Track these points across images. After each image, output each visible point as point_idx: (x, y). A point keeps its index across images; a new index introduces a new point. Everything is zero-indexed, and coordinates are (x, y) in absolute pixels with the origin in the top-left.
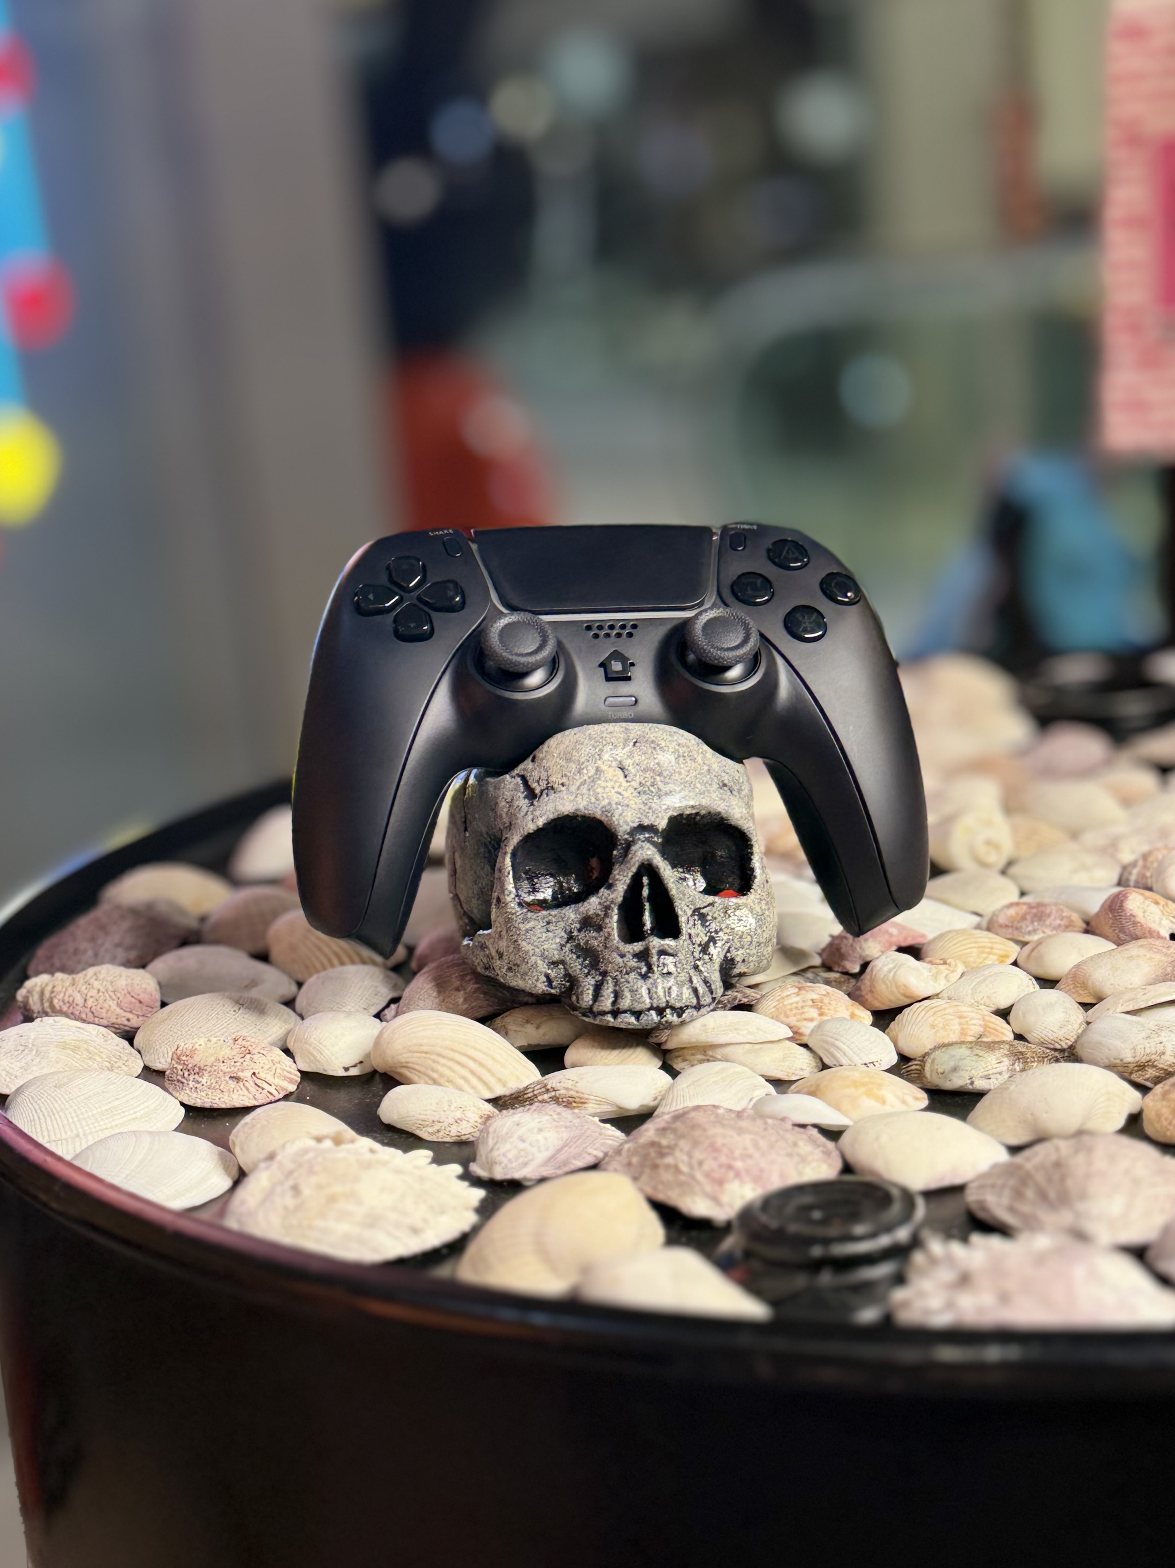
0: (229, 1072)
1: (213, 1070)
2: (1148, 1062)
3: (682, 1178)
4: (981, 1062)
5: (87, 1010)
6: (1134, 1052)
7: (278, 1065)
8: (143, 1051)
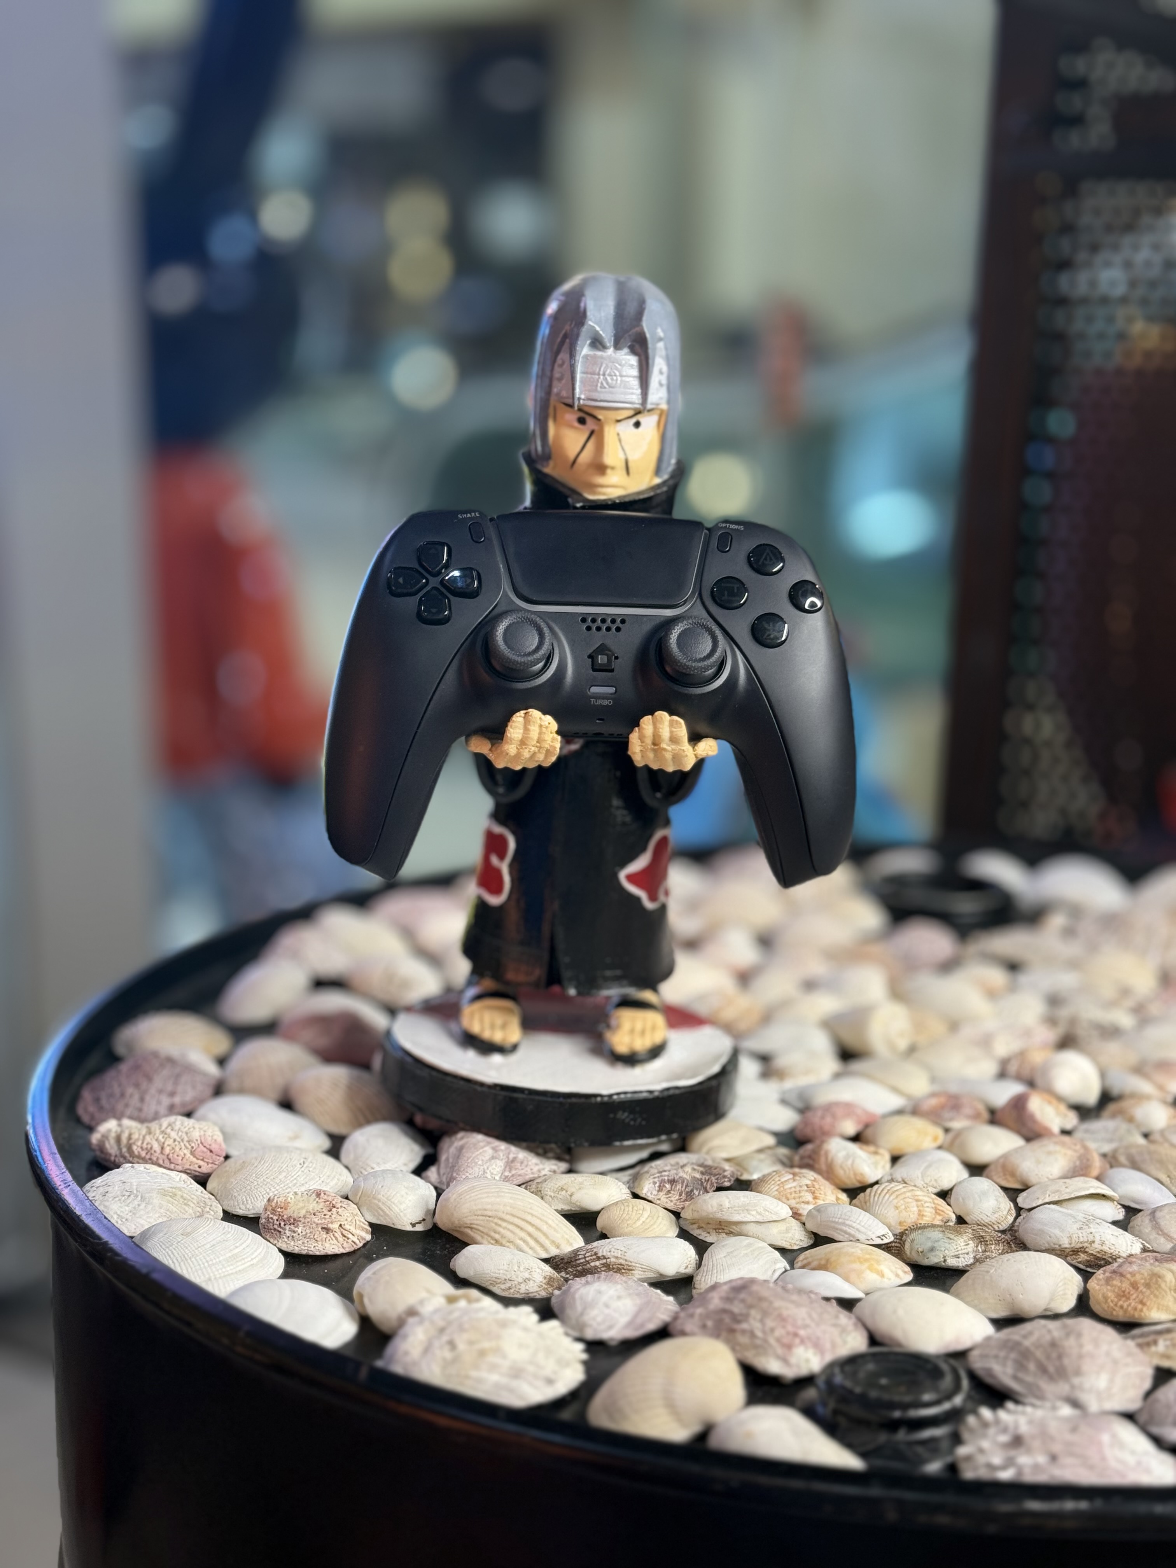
1: (306, 1221)
2: (1081, 1248)
3: (757, 1341)
4: (953, 1244)
5: (165, 1157)
8: (221, 1196)
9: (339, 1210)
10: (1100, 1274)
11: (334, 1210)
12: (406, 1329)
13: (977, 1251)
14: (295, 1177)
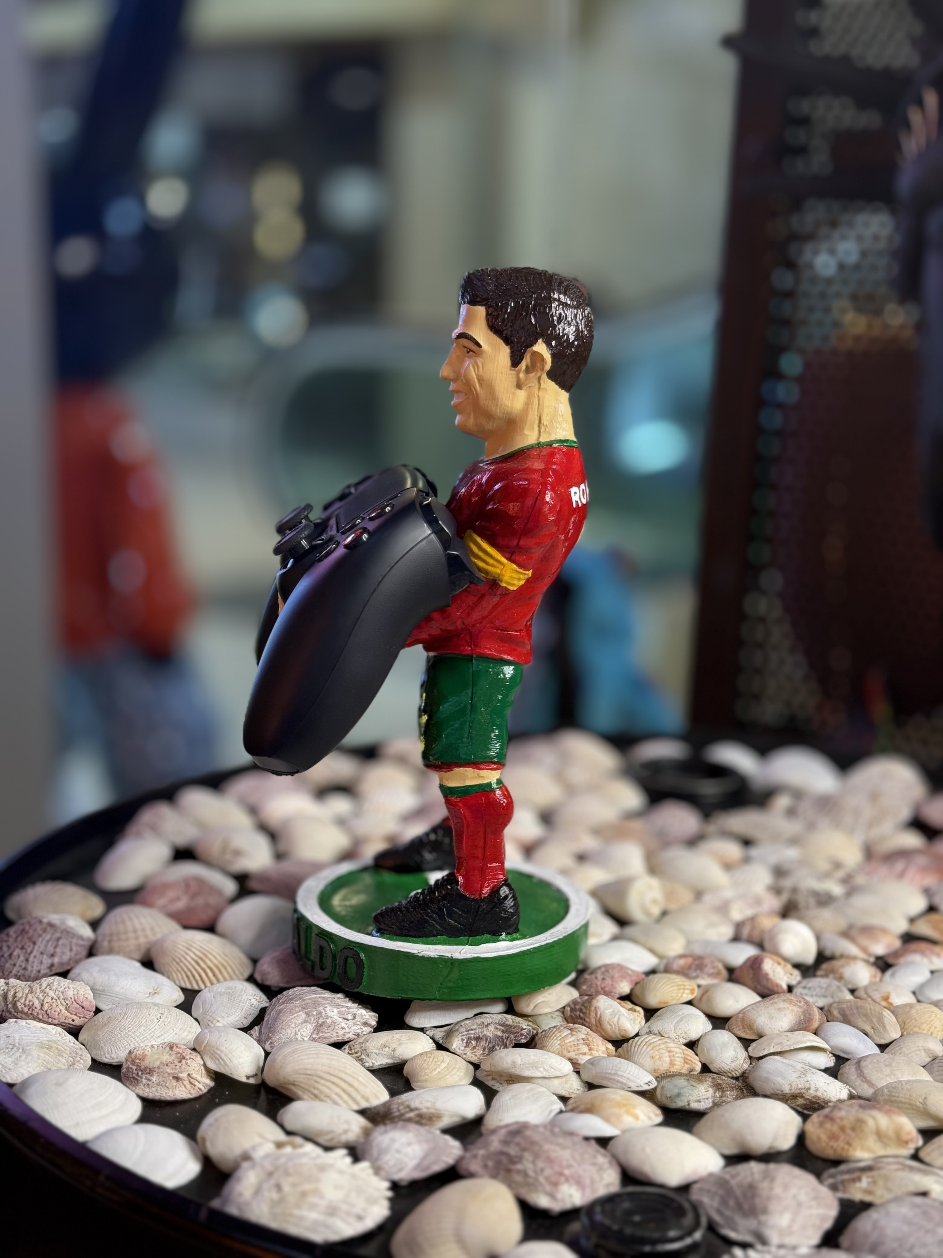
0: (172, 1073)
1: (160, 1071)
2: (799, 1094)
3: (530, 1180)
4: (696, 1091)
5: (44, 1013)
6: (791, 1087)
7: (203, 1068)
8: (90, 1046)
9: (188, 1061)
10: (815, 1117)
11: (184, 1061)
12: (240, 1173)
13: (715, 1097)
14: (153, 1030)
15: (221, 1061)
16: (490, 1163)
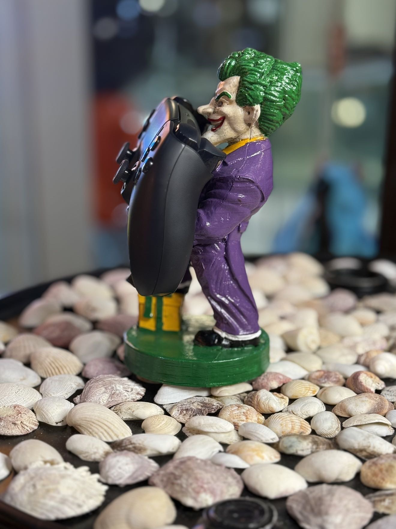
0: (12, 421)
1: (5, 419)
2: (363, 449)
7: (31, 419)
9: (22, 415)
10: (368, 463)
13: (313, 448)
15: (43, 416)
16: (165, 479)
